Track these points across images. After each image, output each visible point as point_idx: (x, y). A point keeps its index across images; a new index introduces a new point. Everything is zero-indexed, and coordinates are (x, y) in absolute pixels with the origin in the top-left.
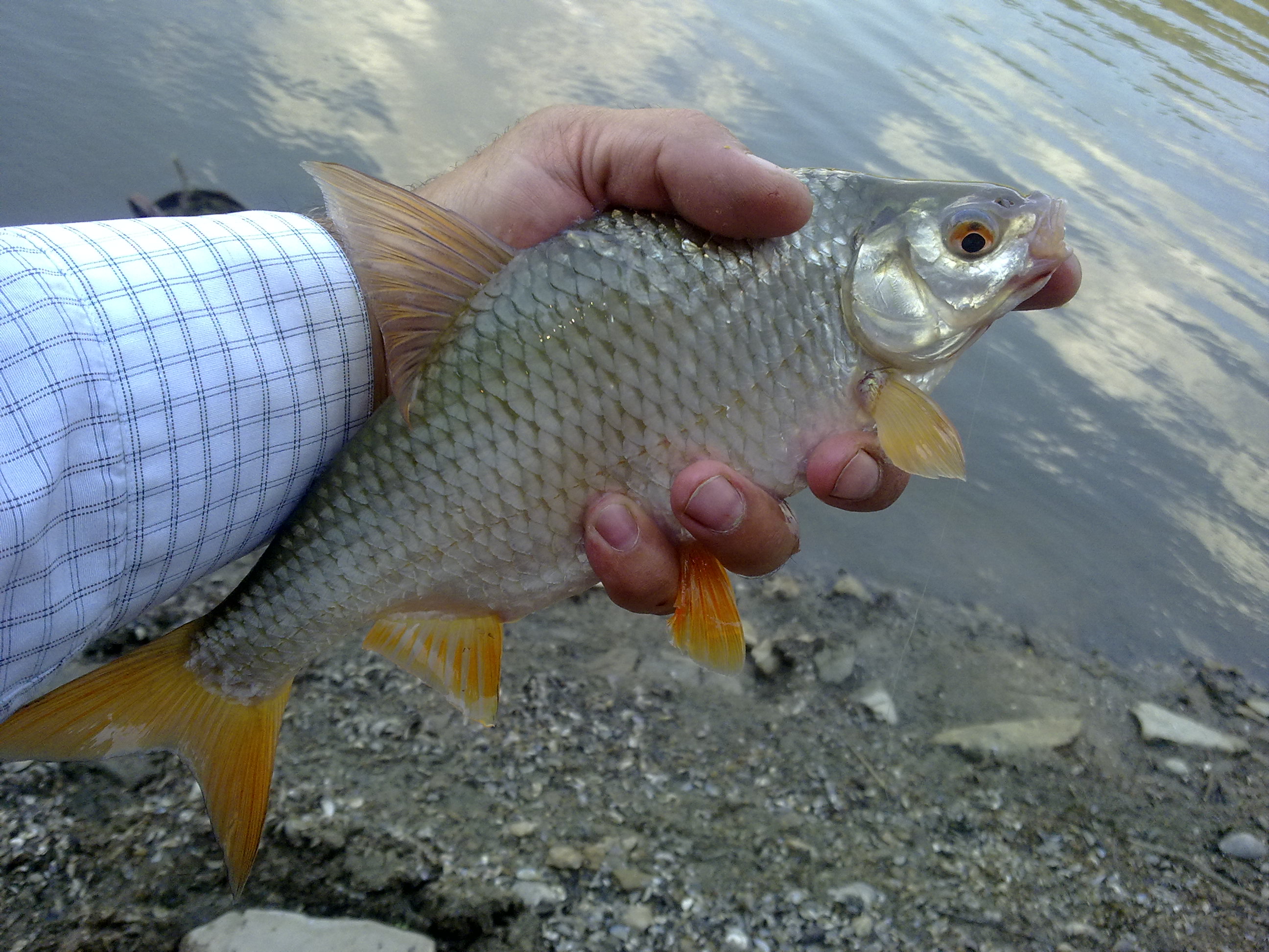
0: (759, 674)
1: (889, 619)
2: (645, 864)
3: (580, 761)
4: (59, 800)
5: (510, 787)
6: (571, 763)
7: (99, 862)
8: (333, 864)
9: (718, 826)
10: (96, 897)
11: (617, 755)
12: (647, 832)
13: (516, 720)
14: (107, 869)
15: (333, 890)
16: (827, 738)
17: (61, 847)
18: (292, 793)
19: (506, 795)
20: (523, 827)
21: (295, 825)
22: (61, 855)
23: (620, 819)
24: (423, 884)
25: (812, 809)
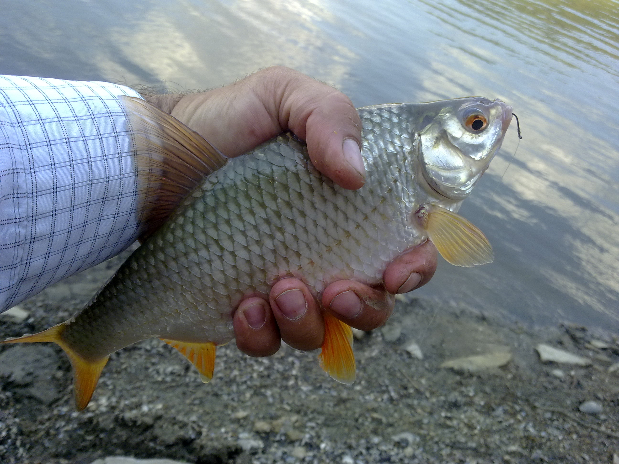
0: (356, 339)
1: (417, 311)
2: (302, 428)
3: (269, 382)
4: (12, 410)
5: (235, 396)
6: (264, 383)
7: (33, 439)
8: (148, 434)
9: (337, 409)
10: (31, 456)
11: (286, 378)
12: (302, 413)
13: (237, 365)
14: (37, 442)
15: (148, 446)
16: (388, 367)
17: (13, 433)
18: (127, 402)
19: (233, 400)
20: (241, 414)
21: (129, 415)
22: (13, 436)
23: (288, 408)
24: (192, 440)
25: (382, 400)
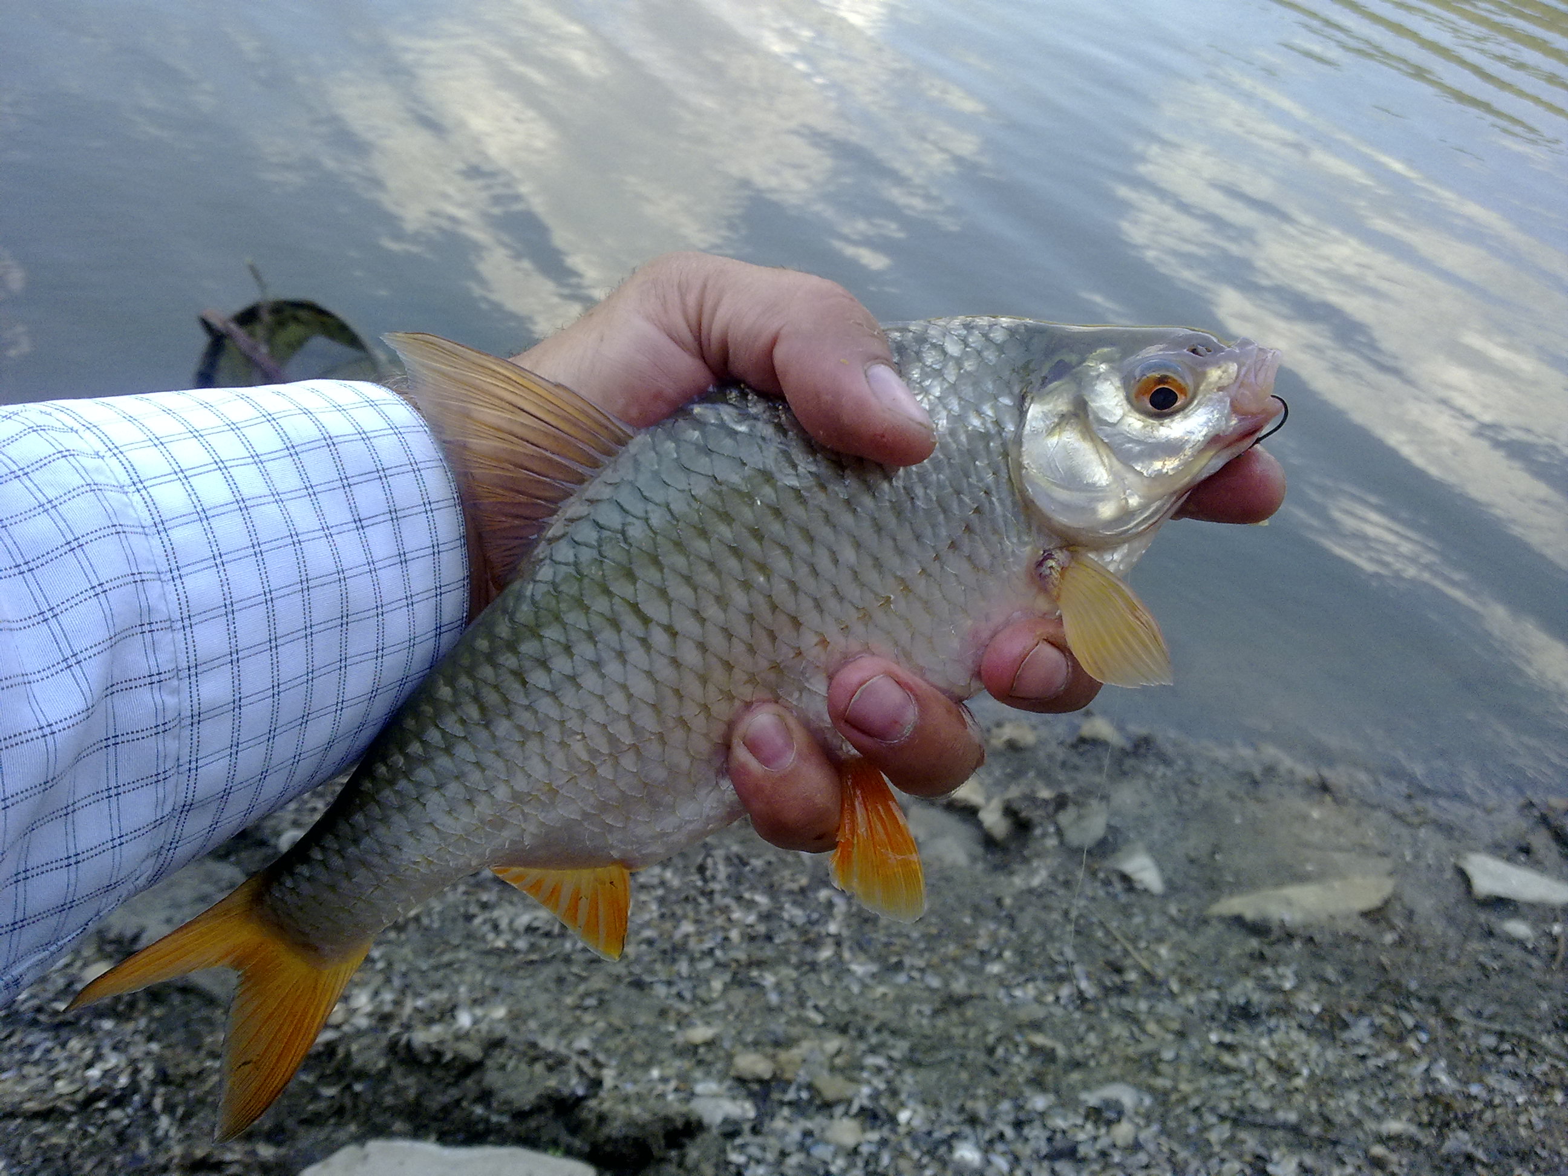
0: (989, 842)
1: (1150, 768)
2: (851, 1070)
3: (769, 952)
4: (143, 1023)
5: (684, 987)
6: (758, 955)
7: (192, 1094)
8: (469, 1082)
9: (941, 1022)
10: (188, 1137)
11: (814, 944)
12: (853, 1033)
13: (689, 908)
14: (201, 1101)
15: (472, 1113)
16: (1074, 914)
17: (145, 1078)
18: (420, 1003)
19: (680, 996)
20: (700, 1033)
21: (422, 1037)
22: (145, 1087)
23: (818, 1019)
24: (579, 1100)
25: (1057, 999)
